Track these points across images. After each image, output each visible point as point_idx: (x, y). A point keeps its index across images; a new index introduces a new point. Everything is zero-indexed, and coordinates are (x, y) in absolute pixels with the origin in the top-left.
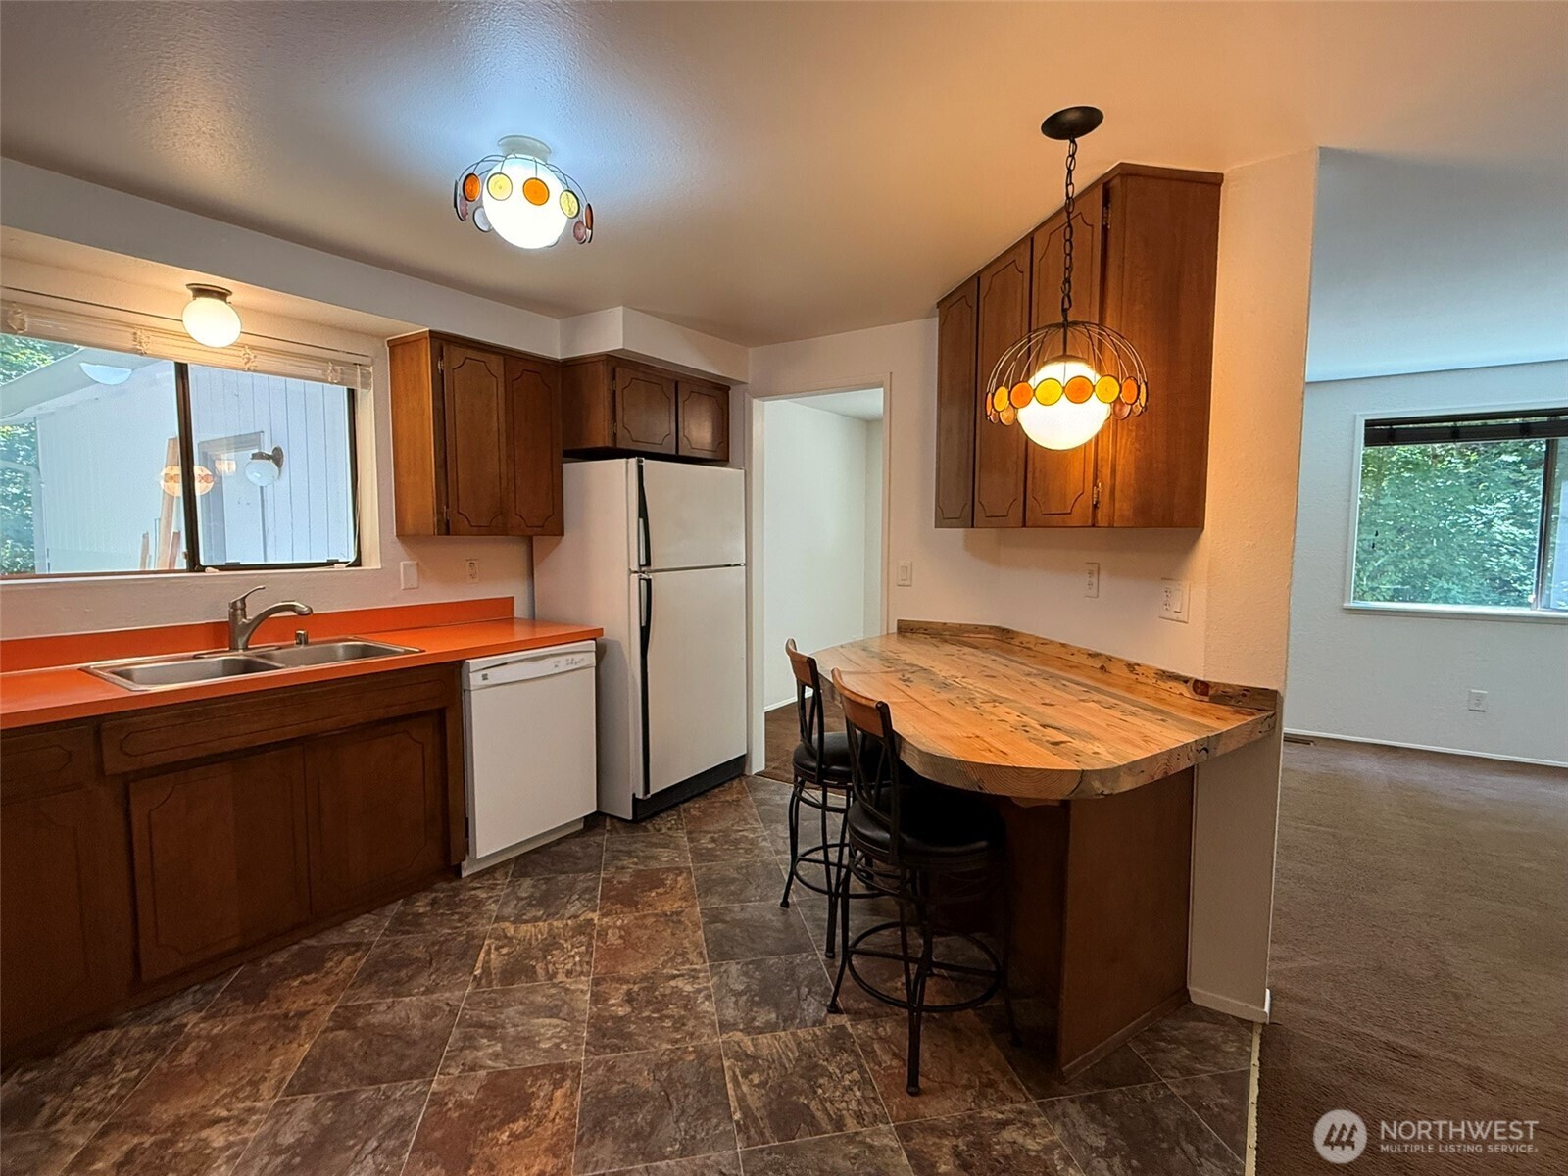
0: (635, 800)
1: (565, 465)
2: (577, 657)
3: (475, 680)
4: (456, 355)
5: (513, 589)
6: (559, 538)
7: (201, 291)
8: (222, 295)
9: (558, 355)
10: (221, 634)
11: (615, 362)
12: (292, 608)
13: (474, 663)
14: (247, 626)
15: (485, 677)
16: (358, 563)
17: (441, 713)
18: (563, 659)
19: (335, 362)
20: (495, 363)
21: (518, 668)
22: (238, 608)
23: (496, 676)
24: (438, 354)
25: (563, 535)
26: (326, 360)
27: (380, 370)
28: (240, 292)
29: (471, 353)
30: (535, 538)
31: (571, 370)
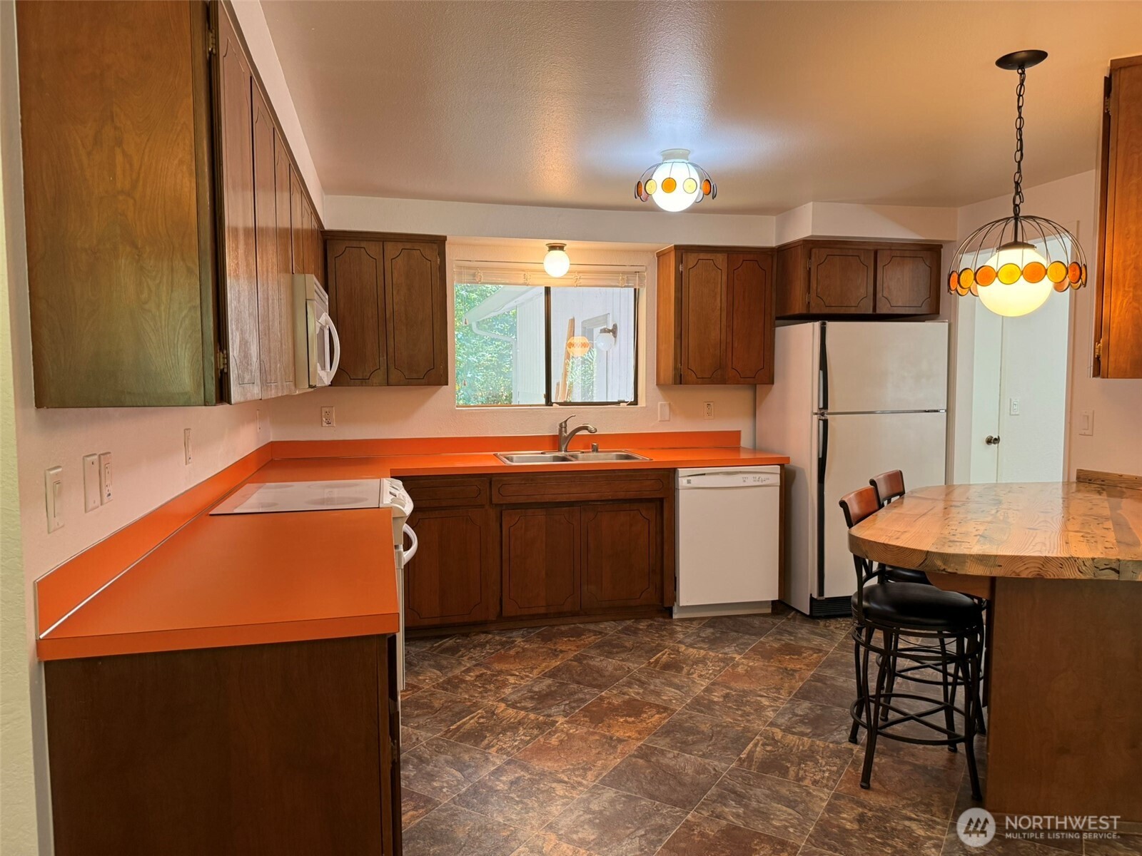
0: (812, 599)
1: (778, 329)
2: (763, 476)
3: (682, 482)
4: (691, 259)
5: (741, 425)
6: (769, 386)
7: (552, 248)
8: (561, 248)
9: (773, 243)
10: (556, 442)
11: (811, 245)
12: (586, 428)
13: (682, 472)
14: (566, 438)
15: (689, 482)
16: (635, 402)
17: (661, 500)
18: (750, 476)
19: (624, 273)
20: (721, 259)
21: (716, 478)
22: (563, 426)
23: (696, 481)
24: (679, 260)
25: (773, 383)
26: (618, 273)
27: (651, 275)
28: (569, 244)
29: (702, 256)
30: (757, 386)
31: (782, 252)
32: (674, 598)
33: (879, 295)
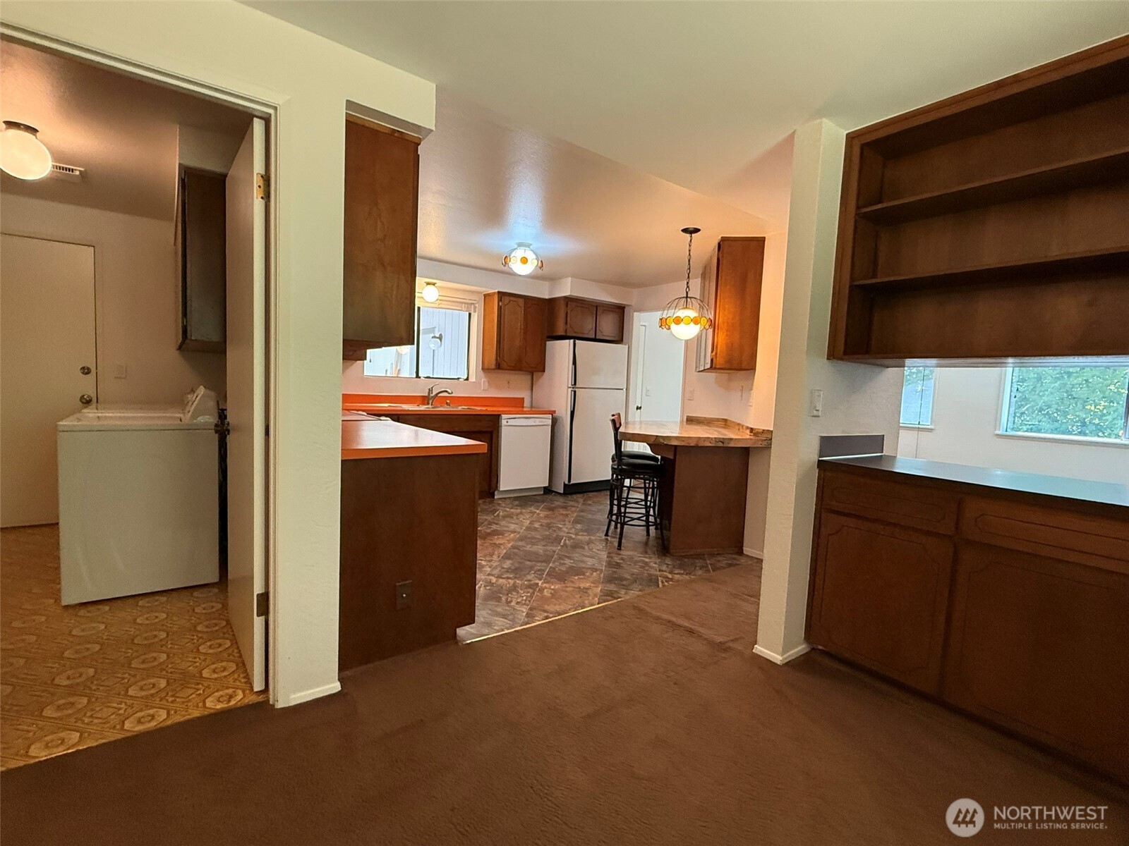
0: (564, 484)
1: (547, 343)
2: (544, 420)
3: (504, 422)
4: (506, 299)
5: (525, 395)
6: (540, 373)
7: (428, 284)
8: (434, 284)
9: (547, 297)
10: (424, 400)
11: (568, 300)
12: (446, 391)
13: (504, 416)
14: (432, 397)
15: (507, 422)
16: (467, 379)
17: (491, 433)
18: (537, 420)
19: (465, 303)
20: (521, 302)
21: (520, 421)
22: (430, 391)
23: (511, 422)
24: (500, 300)
25: (544, 371)
26: (462, 303)
27: (480, 306)
28: (439, 283)
29: (512, 298)
30: (534, 373)
31: (552, 301)
32: (497, 487)
33: (598, 328)
